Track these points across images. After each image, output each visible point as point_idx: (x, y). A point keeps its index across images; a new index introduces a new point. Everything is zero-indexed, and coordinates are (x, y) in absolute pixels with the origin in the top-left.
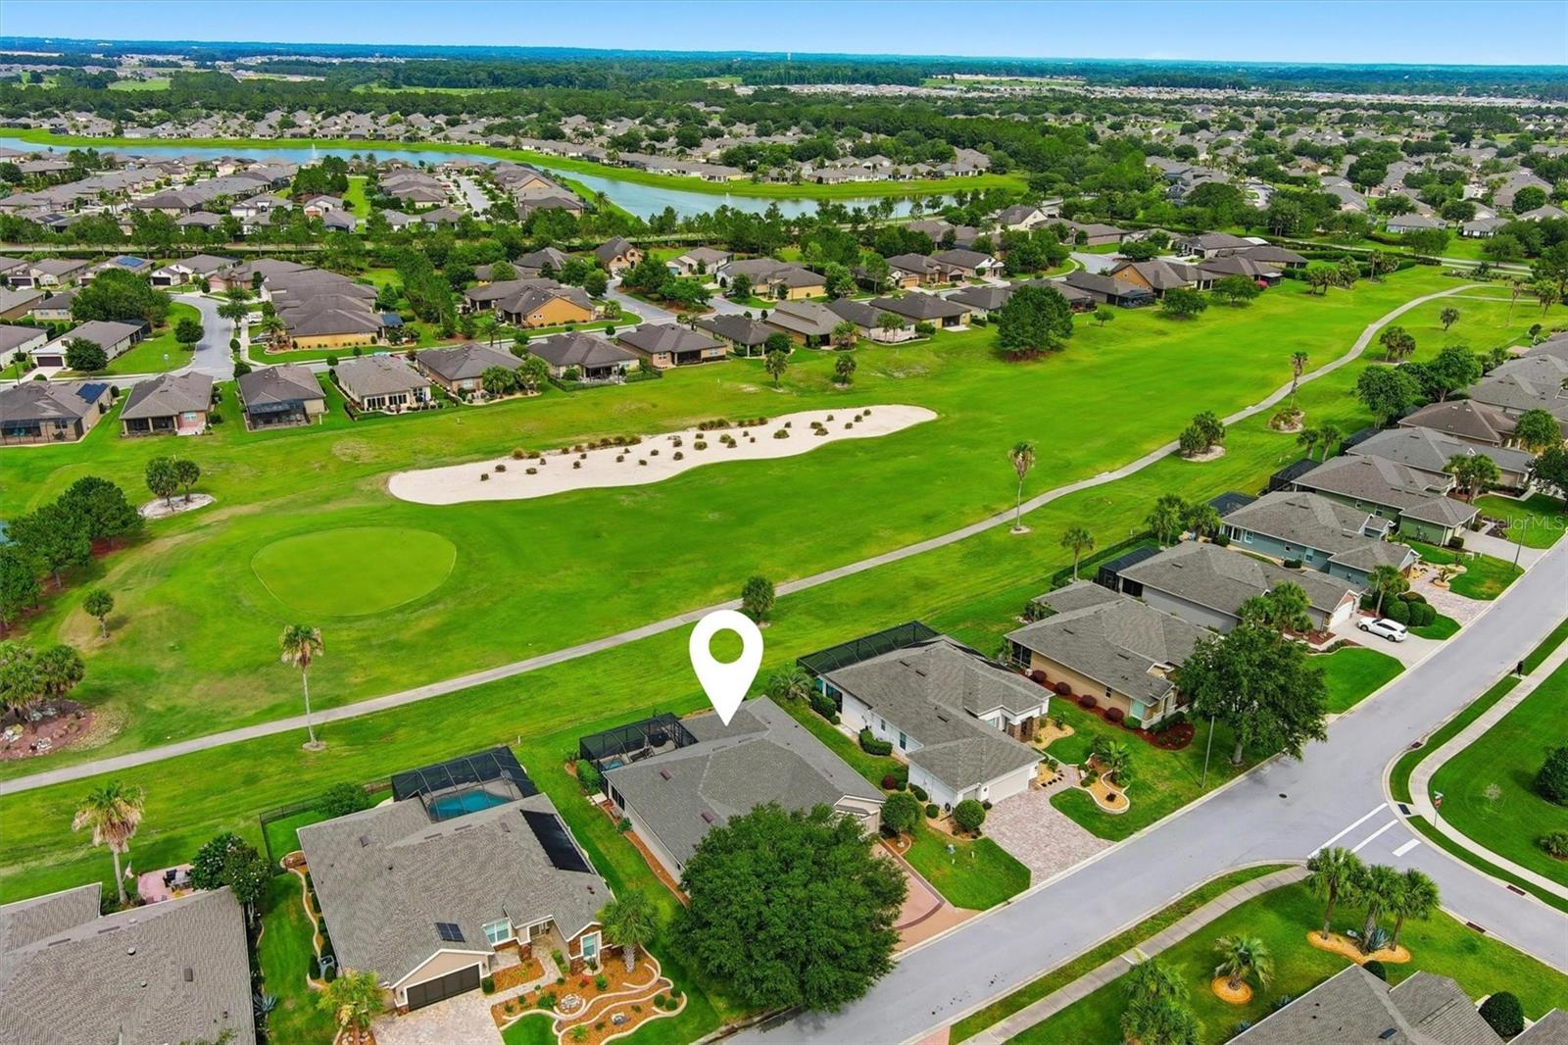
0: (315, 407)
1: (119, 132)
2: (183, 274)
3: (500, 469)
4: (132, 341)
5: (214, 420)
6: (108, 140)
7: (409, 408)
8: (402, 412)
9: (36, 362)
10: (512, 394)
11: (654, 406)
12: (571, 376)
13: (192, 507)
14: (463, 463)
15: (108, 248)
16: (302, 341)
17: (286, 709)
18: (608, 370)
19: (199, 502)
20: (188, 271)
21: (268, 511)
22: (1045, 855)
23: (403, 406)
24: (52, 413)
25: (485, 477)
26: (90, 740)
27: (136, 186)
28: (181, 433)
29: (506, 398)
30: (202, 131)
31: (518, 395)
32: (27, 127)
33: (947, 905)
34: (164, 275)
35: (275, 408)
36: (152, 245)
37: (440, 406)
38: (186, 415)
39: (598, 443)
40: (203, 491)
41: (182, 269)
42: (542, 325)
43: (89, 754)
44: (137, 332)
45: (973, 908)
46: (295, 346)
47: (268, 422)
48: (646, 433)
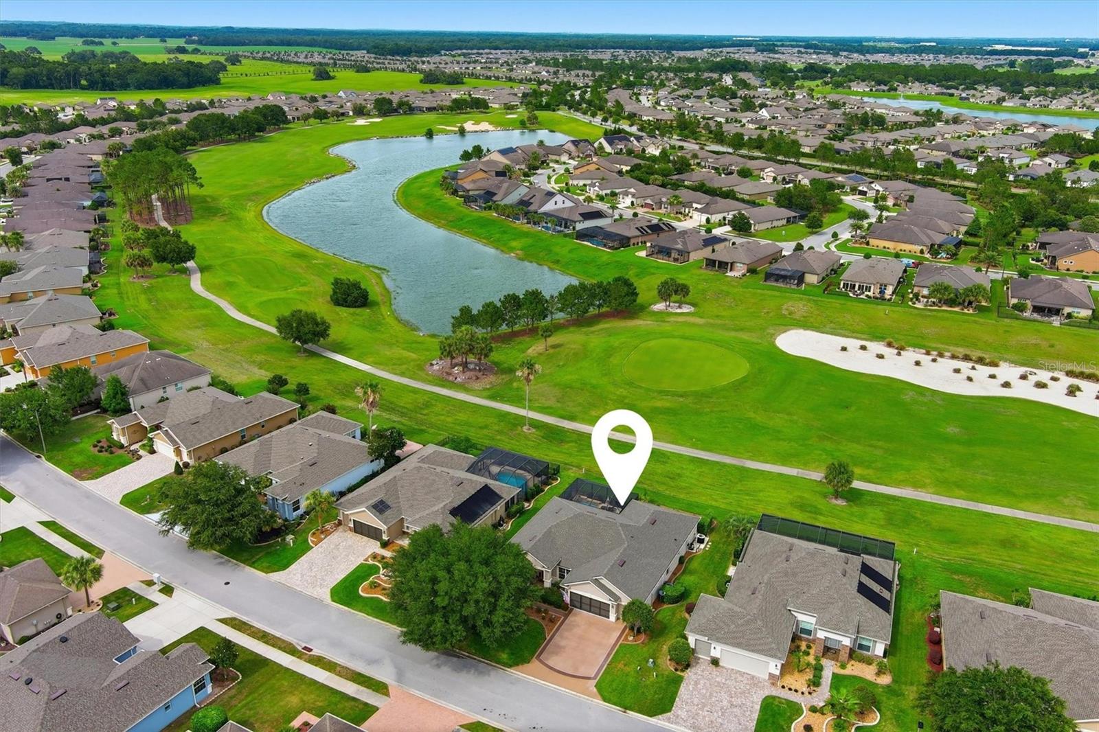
0: (811, 279)
1: (1000, 100)
2: (878, 191)
3: (863, 348)
4: (788, 221)
5: (752, 271)
6: (990, 107)
7: (867, 296)
8: (862, 297)
9: (727, 222)
10: (951, 307)
11: (1052, 346)
12: (1020, 308)
13: (679, 311)
14: (848, 337)
15: (858, 169)
16: (872, 242)
17: (551, 411)
18: (1057, 312)
19: (686, 309)
20: (881, 189)
21: (707, 325)
22: (697, 714)
23: (866, 293)
24: (679, 247)
25: (844, 349)
26: (477, 386)
27: (946, 136)
28: (729, 274)
29: (944, 308)
30: (1061, 104)
31: (957, 309)
32: (952, 95)
33: (594, 682)
34: (865, 189)
35: (782, 273)
36: (886, 171)
37: (890, 300)
38: (738, 265)
39: (961, 356)
40: (693, 305)
41: (878, 188)
42: (1068, 270)
43: (467, 390)
44: (795, 217)
45: (602, 695)
46: (868, 244)
47: (777, 281)
48: (1011, 362)
